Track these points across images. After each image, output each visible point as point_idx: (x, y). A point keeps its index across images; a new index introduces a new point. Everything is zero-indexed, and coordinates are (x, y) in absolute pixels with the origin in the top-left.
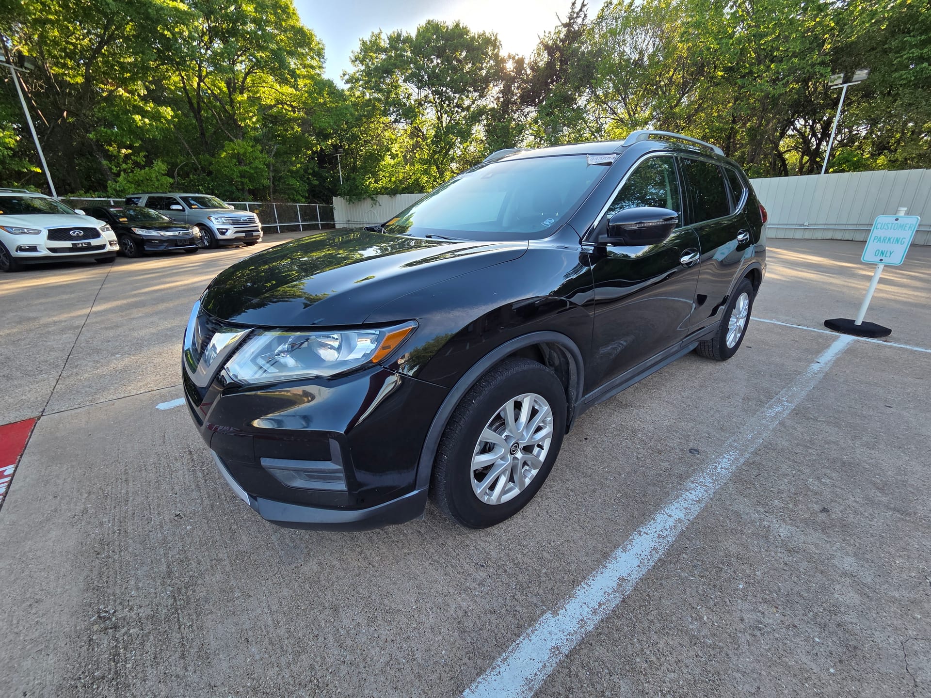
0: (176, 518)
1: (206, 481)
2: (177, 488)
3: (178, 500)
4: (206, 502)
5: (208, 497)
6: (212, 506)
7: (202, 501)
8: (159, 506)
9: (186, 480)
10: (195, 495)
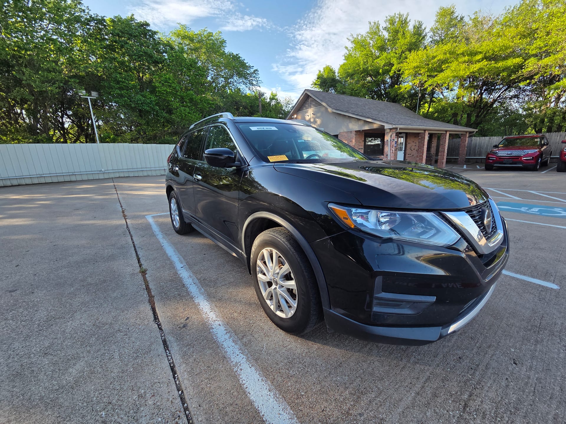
0: (517, 362)
1: (478, 366)
2: (503, 384)
3: (508, 373)
4: (490, 352)
5: (486, 354)
6: (489, 347)
7: (493, 355)
8: (526, 384)
9: (491, 382)
10: (494, 364)
